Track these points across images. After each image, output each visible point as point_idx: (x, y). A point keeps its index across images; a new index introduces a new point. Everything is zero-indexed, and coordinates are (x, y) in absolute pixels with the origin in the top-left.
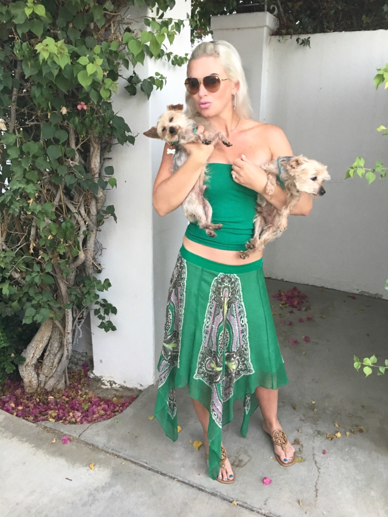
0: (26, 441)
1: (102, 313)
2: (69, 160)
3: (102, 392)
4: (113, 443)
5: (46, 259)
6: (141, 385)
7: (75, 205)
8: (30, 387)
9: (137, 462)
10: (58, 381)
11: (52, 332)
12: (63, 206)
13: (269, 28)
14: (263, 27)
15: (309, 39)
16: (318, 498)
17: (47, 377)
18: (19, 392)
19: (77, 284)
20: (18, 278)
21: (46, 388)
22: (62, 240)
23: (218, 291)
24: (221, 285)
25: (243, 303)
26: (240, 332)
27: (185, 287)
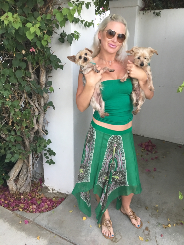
0: (7, 222)
1: (48, 155)
2: (28, 78)
3: (48, 194)
4: (50, 225)
5: (18, 129)
6: (68, 192)
7: (33, 101)
8: (12, 191)
10: (26, 188)
11: (23, 163)
12: (27, 101)
13: (139, 7)
14: (136, 6)
15: (160, 12)
17: (20, 186)
18: (6, 193)
19: (34, 141)
20: (4, 137)
21: (20, 191)
22: (25, 120)
23: (111, 144)
24: (113, 140)
25: (123, 149)
26: (122, 164)
27: (95, 142)
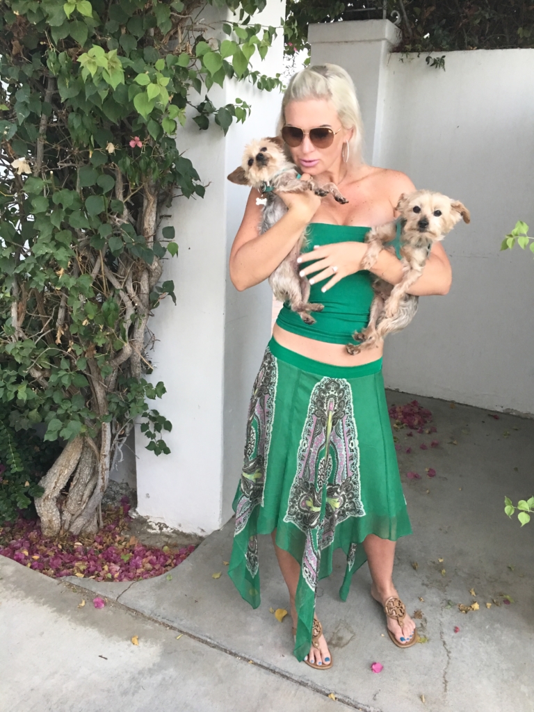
0: (44, 604)
1: (151, 429)
2: (115, 216)
3: (148, 538)
4: (164, 609)
5: (78, 353)
6: (203, 530)
7: (120, 278)
8: (50, 528)
9: (197, 635)
10: (88, 521)
11: (82, 453)
12: (104, 281)
13: (388, 42)
14: (380, 40)
15: (444, 59)
16: (448, 692)
18: (33, 535)
19: (118, 388)
20: (39, 377)
21: (72, 530)
22: (101, 327)
23: (320, 401)
24: (325, 393)
25: (353, 419)
26: (348, 458)
27: (275, 395)
